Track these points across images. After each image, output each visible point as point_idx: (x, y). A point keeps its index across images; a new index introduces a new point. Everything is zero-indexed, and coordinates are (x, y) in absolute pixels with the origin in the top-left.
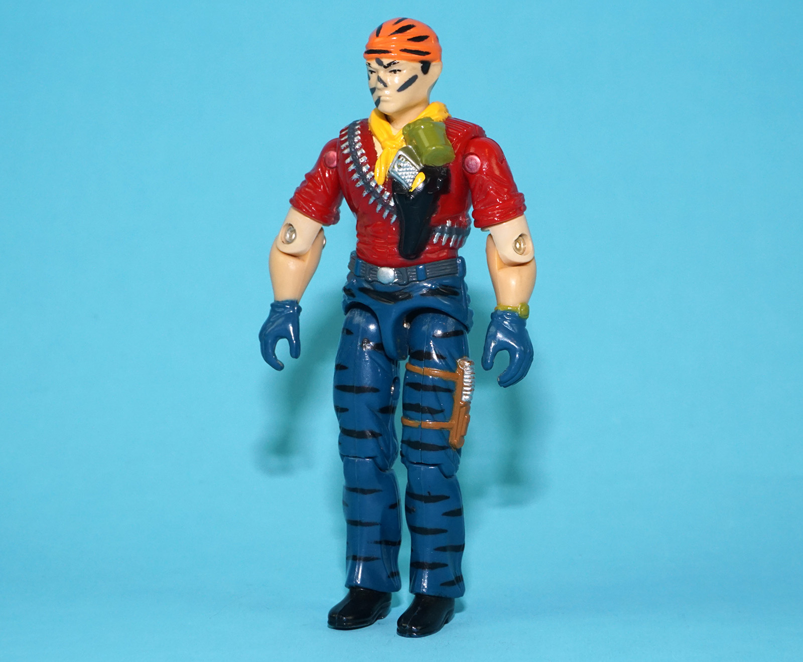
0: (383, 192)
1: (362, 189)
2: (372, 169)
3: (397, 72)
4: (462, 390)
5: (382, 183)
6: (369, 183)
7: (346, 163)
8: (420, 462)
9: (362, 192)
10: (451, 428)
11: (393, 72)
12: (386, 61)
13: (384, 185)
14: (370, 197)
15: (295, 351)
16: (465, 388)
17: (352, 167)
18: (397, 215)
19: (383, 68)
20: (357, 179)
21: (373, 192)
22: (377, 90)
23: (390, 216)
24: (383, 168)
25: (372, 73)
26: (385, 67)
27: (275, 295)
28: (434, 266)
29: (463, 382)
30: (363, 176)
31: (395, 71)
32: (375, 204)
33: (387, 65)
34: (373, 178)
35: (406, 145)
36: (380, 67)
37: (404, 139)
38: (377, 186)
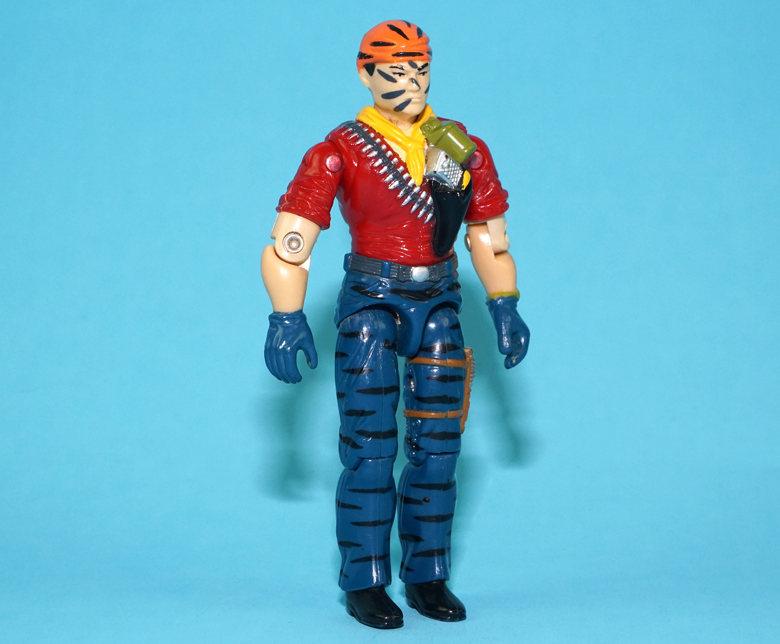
0: (420, 192)
1: (397, 190)
2: (407, 170)
4: (469, 377)
5: (420, 183)
6: (406, 183)
7: (376, 166)
9: (398, 194)
11: (422, 75)
12: (420, 64)
13: (422, 186)
14: (406, 198)
16: (471, 375)
17: (384, 170)
18: (433, 214)
19: (415, 70)
20: (391, 181)
21: (408, 192)
22: (406, 91)
23: (425, 215)
24: (419, 168)
25: (400, 76)
26: (419, 69)
29: (470, 368)
30: (397, 177)
31: (424, 74)
32: (410, 204)
33: (421, 68)
34: (409, 178)
35: (428, 145)
36: (413, 69)
37: (425, 140)
38: (414, 186)
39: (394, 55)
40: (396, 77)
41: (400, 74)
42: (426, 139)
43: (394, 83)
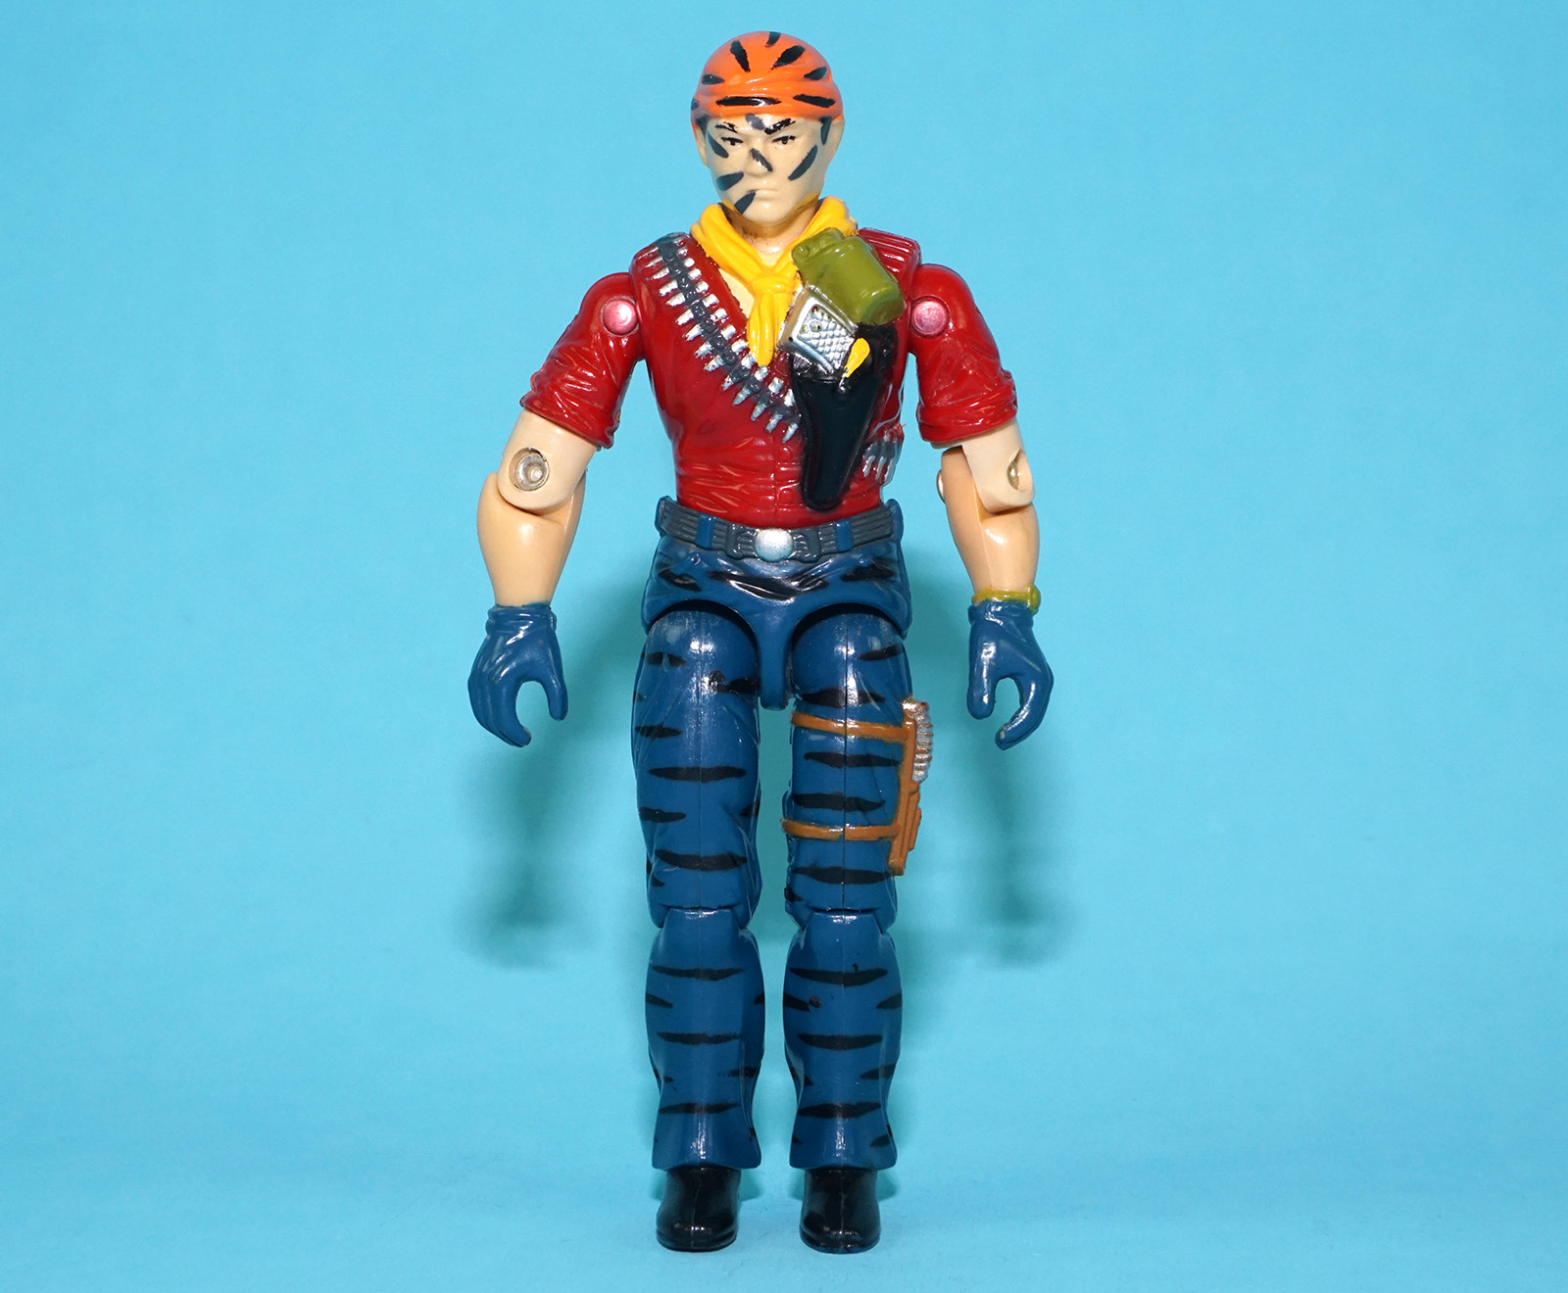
0: (768, 380)
1: (720, 374)
2: (741, 333)
3: (789, 141)
4: (914, 761)
5: (768, 361)
6: (738, 360)
7: (680, 323)
8: (841, 907)
9: (723, 381)
10: (894, 837)
11: (780, 142)
12: (769, 121)
13: (771, 366)
14: (740, 390)
15: (559, 706)
16: (919, 757)
17: (695, 331)
18: (799, 425)
19: (763, 133)
20: (708, 355)
21: (744, 378)
22: (745, 175)
23: (782, 426)
24: (767, 331)
25: (733, 144)
26: (768, 131)
27: (495, 594)
28: (864, 521)
29: (916, 743)
30: (722, 348)
31: (784, 140)
32: (750, 404)
33: (772, 128)
34: (746, 350)
35: (804, 284)
36: (757, 132)
37: (798, 275)
38: (755, 366)
39: (719, 103)
40: (727, 146)
41: (733, 141)
42: (799, 272)
43: (724, 159)
